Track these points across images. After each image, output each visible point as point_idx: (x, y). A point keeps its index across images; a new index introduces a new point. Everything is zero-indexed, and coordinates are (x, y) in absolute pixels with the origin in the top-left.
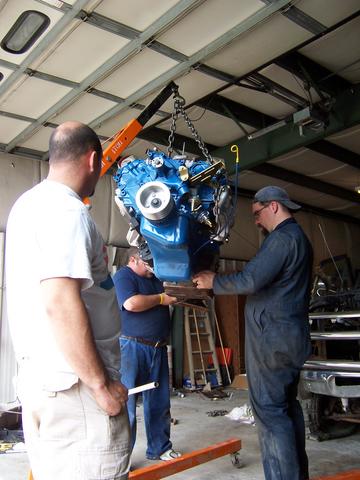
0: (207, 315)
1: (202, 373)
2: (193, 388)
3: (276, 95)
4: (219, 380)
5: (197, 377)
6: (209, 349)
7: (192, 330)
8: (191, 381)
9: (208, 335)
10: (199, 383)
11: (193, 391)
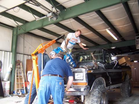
0: (23, 72)
1: (19, 89)
2: (16, 94)
3: (42, 8)
4: (25, 91)
5: (18, 91)
6: (23, 82)
7: (17, 76)
8: (16, 92)
9: (22, 78)
10: (18, 92)
11: (16, 95)
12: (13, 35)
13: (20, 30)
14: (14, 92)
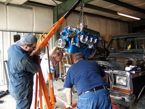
5: (62, 74)
9: (67, 61)
11: (60, 79)
12: (54, 15)
13: (60, 9)
14: (59, 75)
